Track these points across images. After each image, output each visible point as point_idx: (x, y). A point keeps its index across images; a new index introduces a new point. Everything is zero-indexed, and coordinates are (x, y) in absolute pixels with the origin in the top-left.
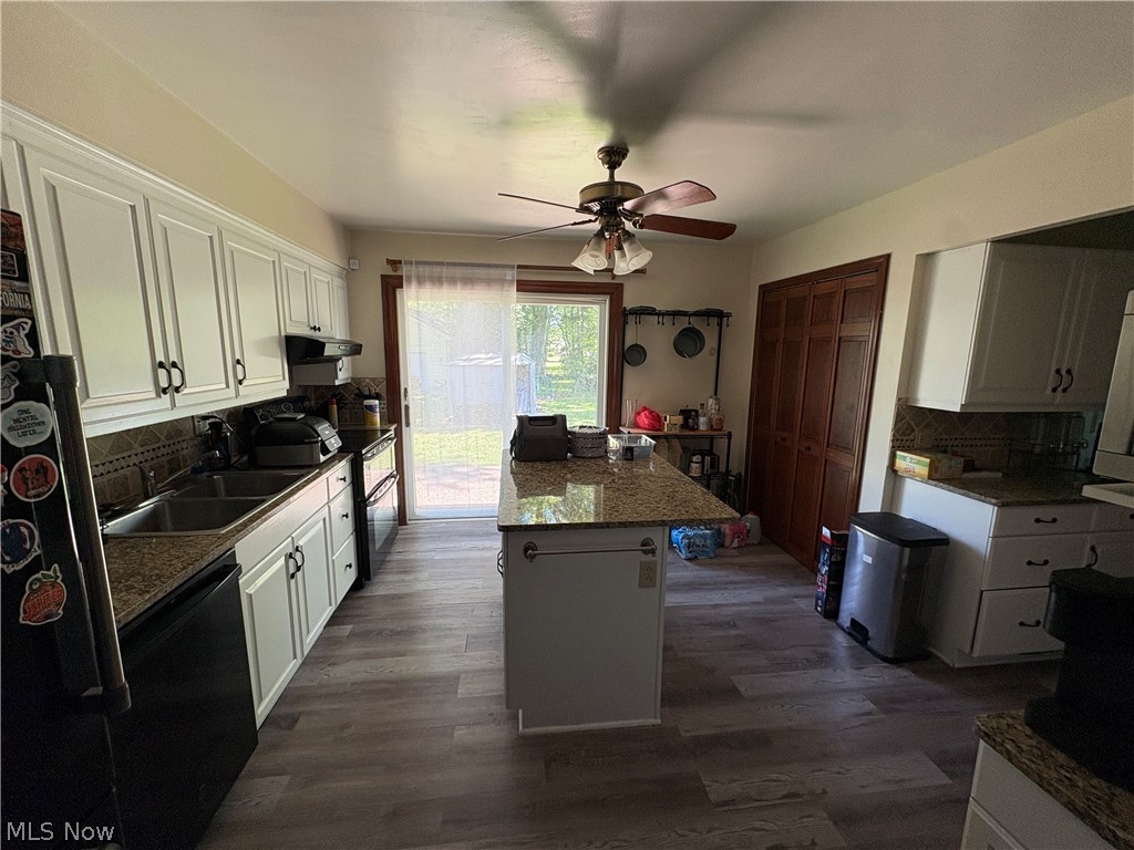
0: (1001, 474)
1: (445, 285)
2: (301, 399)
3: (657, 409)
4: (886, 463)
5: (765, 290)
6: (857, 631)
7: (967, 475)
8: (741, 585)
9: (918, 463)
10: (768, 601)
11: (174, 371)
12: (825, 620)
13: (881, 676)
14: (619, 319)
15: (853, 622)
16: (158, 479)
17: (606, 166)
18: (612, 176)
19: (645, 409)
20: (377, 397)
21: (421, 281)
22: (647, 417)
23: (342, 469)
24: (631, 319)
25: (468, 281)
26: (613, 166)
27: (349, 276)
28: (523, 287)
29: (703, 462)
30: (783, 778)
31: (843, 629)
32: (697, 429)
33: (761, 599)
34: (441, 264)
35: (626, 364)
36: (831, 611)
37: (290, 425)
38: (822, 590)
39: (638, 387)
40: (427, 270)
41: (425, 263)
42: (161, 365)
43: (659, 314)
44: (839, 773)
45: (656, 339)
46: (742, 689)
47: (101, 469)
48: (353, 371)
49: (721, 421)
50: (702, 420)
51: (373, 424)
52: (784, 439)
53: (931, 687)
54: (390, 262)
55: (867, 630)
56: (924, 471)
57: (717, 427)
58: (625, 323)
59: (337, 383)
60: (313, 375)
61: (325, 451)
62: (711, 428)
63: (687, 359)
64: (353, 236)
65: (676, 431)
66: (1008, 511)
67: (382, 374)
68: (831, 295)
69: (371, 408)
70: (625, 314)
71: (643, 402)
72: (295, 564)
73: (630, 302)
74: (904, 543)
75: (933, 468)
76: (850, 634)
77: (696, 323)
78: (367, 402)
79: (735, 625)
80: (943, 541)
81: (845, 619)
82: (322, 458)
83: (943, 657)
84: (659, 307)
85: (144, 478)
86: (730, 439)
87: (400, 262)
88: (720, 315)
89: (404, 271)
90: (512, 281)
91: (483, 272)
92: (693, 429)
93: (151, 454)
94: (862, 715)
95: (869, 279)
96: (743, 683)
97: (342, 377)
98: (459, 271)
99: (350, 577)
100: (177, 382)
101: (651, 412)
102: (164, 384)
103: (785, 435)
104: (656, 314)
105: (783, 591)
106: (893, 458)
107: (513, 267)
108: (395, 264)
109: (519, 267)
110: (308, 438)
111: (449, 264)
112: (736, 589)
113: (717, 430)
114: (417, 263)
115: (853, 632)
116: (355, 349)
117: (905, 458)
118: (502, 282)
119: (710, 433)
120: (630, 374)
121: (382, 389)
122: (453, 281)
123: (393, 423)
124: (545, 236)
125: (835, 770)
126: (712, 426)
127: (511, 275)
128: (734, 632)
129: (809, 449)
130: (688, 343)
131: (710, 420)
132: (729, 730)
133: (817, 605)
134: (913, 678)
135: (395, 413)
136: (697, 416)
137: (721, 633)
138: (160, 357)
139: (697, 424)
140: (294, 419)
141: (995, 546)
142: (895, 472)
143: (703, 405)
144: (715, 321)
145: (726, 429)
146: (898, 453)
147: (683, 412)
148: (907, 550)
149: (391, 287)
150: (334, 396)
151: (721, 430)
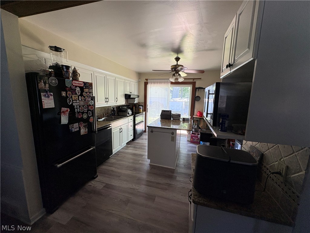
1: (156, 84)
2: (128, 106)
11: (108, 99)
16: (105, 115)
18: (177, 63)
19: (199, 111)
20: (142, 106)
21: (151, 83)
22: (199, 114)
23: (132, 117)
25: (160, 83)
26: (177, 61)
27: (139, 82)
28: (172, 83)
34: (155, 79)
35: (196, 101)
37: (123, 109)
40: (152, 81)
41: (152, 79)
42: (106, 98)
47: (98, 113)
48: (139, 101)
51: (141, 111)
54: (146, 79)
58: (196, 91)
59: (135, 103)
60: (130, 101)
61: (129, 114)
64: (140, 75)
67: (143, 101)
69: (140, 108)
70: (196, 88)
72: (121, 131)
78: (140, 107)
82: (128, 115)
85: (103, 114)
87: (148, 79)
89: (149, 81)
90: (169, 82)
91: (163, 80)
93: (105, 112)
97: (136, 102)
98: (159, 81)
99: (132, 138)
100: (108, 101)
102: (106, 101)
104: (203, 89)
108: (147, 80)
110: (125, 111)
111: (157, 79)
114: (151, 79)
116: (138, 97)
118: (167, 82)
120: (196, 103)
121: (143, 105)
122: (157, 83)
123: (144, 111)
135: (145, 110)
138: (106, 97)
140: (124, 108)
149: (146, 84)
150: (134, 105)
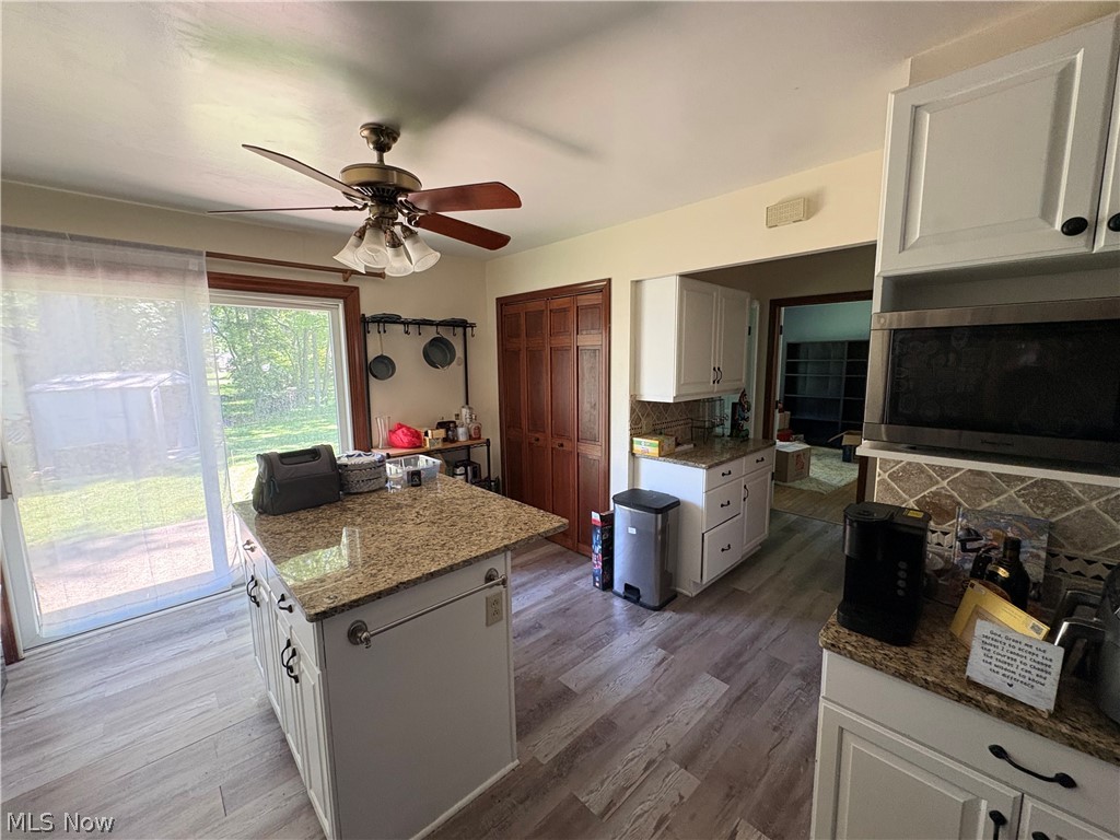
0: (692, 446)
1: (69, 269)
3: (413, 425)
4: (628, 449)
5: (503, 303)
6: (631, 593)
7: (680, 449)
8: (530, 585)
9: (650, 445)
10: (557, 591)
12: (604, 593)
13: (657, 624)
14: (358, 327)
15: (627, 587)
17: (371, 146)
18: (381, 159)
19: (400, 426)
22: (406, 435)
24: (373, 327)
26: (382, 148)
28: (218, 281)
29: (466, 473)
30: (636, 752)
31: (619, 595)
32: (457, 441)
33: (550, 593)
35: (371, 377)
36: (607, 584)
38: (598, 567)
39: (387, 404)
43: (406, 323)
44: (669, 722)
45: (403, 349)
46: (572, 686)
49: (478, 429)
50: (461, 431)
52: (538, 440)
53: (689, 618)
55: (638, 590)
56: (655, 451)
57: (475, 436)
58: (366, 332)
62: (470, 438)
63: (441, 370)
65: (439, 446)
66: (713, 470)
68: (565, 310)
70: (365, 321)
71: (396, 419)
73: (368, 308)
74: (657, 511)
75: (661, 447)
76: (625, 598)
77: (445, 333)
79: (541, 627)
80: (677, 503)
81: (618, 587)
83: (685, 592)
84: (404, 316)
86: (488, 446)
88: (463, 324)
90: (199, 273)
91: (148, 256)
92: (453, 441)
94: (660, 664)
95: (596, 299)
96: (571, 679)
101: (408, 429)
103: (537, 435)
104: (403, 323)
105: (565, 578)
106: (632, 442)
107: (200, 254)
109: (209, 254)
112: (526, 590)
113: (475, 439)
115: (628, 595)
117: (640, 443)
118: (183, 273)
119: (469, 443)
120: (378, 390)
124: (246, 218)
125: (665, 721)
126: (470, 436)
127: (201, 264)
128: (543, 633)
129: (562, 445)
130: (437, 353)
131: (468, 429)
132: (579, 733)
133: (595, 581)
134: (676, 616)
136: (456, 427)
137: (532, 639)
139: (457, 435)
141: (708, 499)
142: (633, 454)
143: (458, 415)
144: (459, 330)
145: (484, 436)
146: (635, 439)
147: (441, 425)
148: (660, 516)
151: (479, 438)
